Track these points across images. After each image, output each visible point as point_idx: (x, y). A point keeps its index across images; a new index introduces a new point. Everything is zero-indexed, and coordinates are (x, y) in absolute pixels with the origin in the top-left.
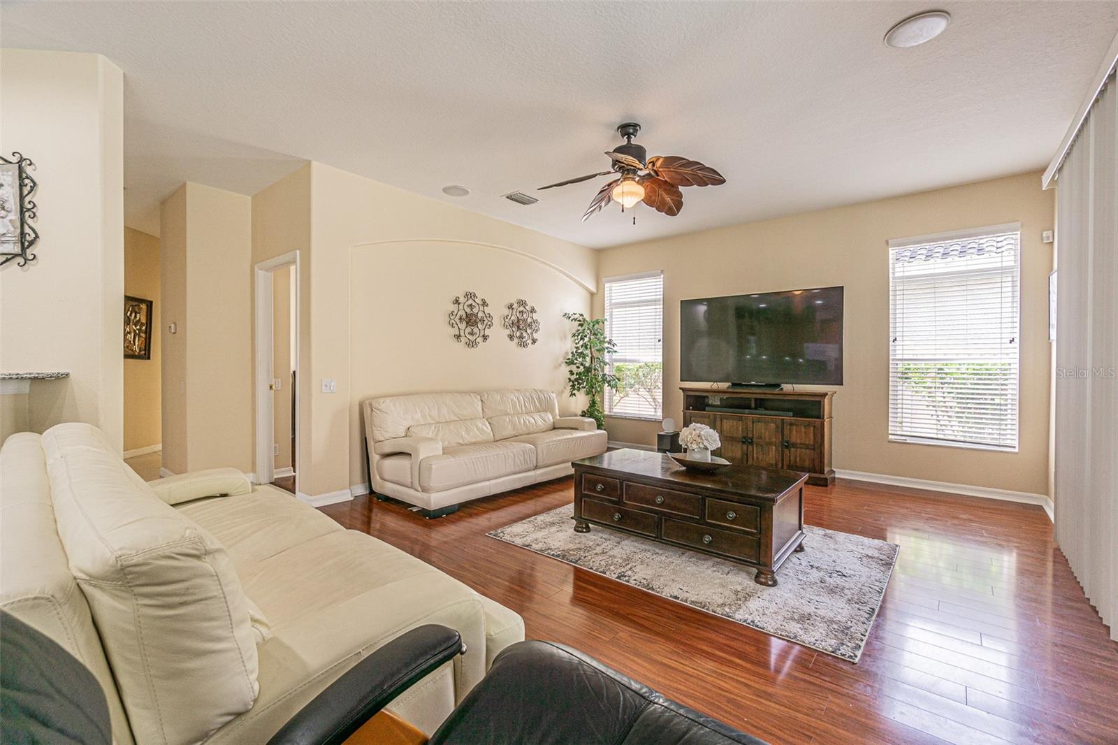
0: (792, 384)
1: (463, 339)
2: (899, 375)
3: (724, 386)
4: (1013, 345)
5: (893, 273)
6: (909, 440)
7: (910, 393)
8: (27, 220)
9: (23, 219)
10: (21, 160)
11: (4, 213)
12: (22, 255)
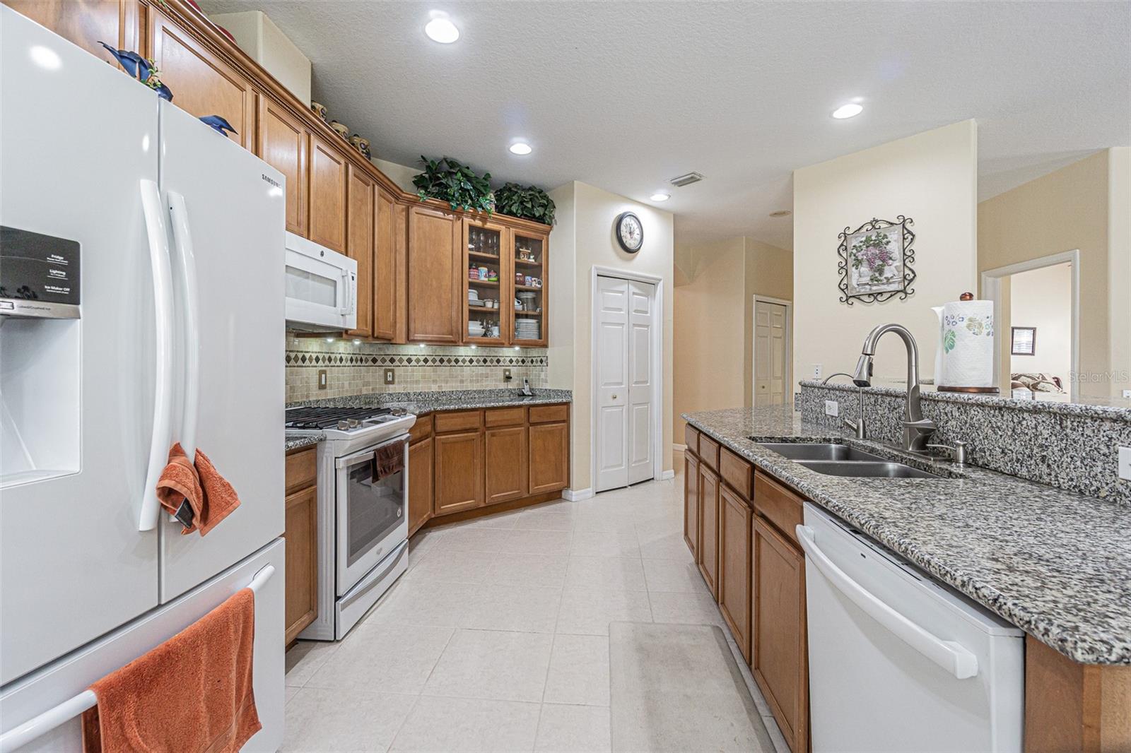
8: (909, 264)
9: (904, 265)
10: (904, 221)
11: (890, 262)
12: (904, 291)
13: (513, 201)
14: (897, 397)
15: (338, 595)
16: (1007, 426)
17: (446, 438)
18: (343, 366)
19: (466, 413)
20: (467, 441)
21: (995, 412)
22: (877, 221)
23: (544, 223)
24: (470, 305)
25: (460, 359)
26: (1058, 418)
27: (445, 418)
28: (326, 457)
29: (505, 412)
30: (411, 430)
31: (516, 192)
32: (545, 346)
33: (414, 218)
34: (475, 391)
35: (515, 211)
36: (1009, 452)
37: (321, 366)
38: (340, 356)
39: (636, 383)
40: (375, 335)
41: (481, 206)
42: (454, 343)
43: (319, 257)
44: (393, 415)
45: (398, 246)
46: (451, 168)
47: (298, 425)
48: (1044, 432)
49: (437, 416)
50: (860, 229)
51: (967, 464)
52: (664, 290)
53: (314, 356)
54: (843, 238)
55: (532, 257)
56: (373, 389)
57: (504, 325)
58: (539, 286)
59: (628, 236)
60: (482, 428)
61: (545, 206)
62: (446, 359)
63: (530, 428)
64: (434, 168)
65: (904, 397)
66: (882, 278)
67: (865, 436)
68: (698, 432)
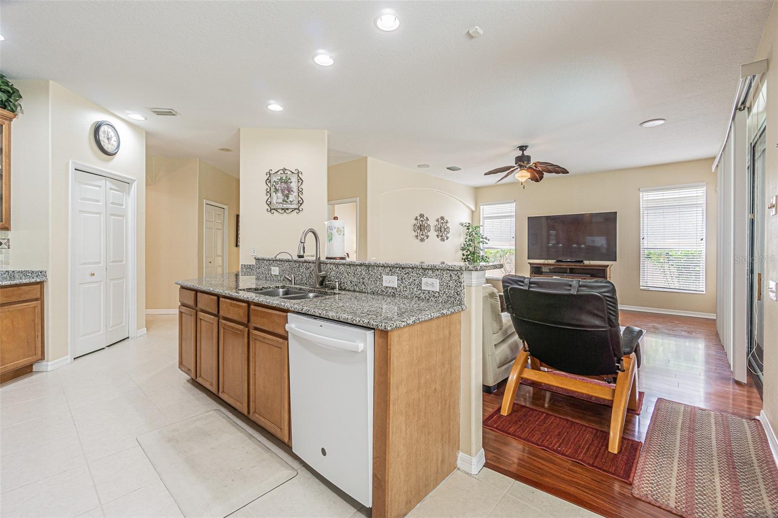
0: (589, 260)
1: (419, 238)
2: (646, 256)
3: (552, 262)
4: (702, 241)
5: (643, 198)
6: (651, 289)
7: (652, 265)
8: (300, 195)
9: (298, 195)
10: (298, 172)
11: (292, 193)
12: (298, 209)
14: (310, 263)
16: (352, 272)
21: (347, 267)
22: (286, 170)
23: (6, 110)
26: (367, 267)
32: (6, 229)
36: (353, 282)
39: (113, 262)
48: (363, 273)
50: (277, 172)
51: (339, 290)
52: (138, 189)
54: (268, 175)
59: (106, 141)
61: (8, 93)
65: (313, 263)
66: (288, 201)
67: (295, 283)
68: (194, 292)
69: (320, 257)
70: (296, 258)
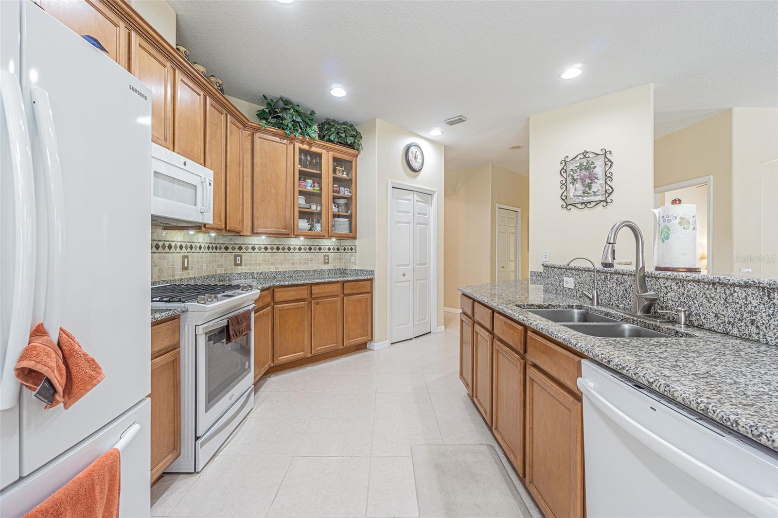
8: (608, 182)
9: (606, 183)
10: (606, 152)
11: (596, 181)
12: (606, 201)
13: (332, 132)
15: (197, 436)
16: (720, 297)
17: (282, 307)
18: (202, 253)
19: (298, 288)
20: (298, 308)
21: (709, 286)
22: (587, 152)
23: (354, 149)
24: (299, 207)
25: (292, 247)
26: (766, 291)
27: (282, 291)
28: (188, 325)
29: (326, 286)
30: (256, 302)
31: (334, 126)
32: (355, 238)
33: (257, 141)
34: (303, 271)
35: (333, 139)
36: (722, 316)
37: (185, 253)
38: (199, 244)
39: (419, 264)
40: (228, 229)
41: (308, 134)
42: (287, 236)
43: (183, 167)
44: (242, 290)
45: (245, 162)
46: (286, 105)
47: (165, 299)
48: (752, 301)
49: (275, 290)
50: (576, 157)
52: (438, 198)
53: (178, 244)
54: (564, 164)
55: (345, 173)
56: (225, 270)
57: (324, 223)
58: (350, 194)
59: (414, 160)
60: (309, 298)
61: (354, 136)
62: (281, 247)
63: (344, 298)
64: (273, 105)
65: (631, 275)
66: (591, 192)
67: (598, 303)
68: (472, 301)
69: (643, 268)
70: (599, 266)
